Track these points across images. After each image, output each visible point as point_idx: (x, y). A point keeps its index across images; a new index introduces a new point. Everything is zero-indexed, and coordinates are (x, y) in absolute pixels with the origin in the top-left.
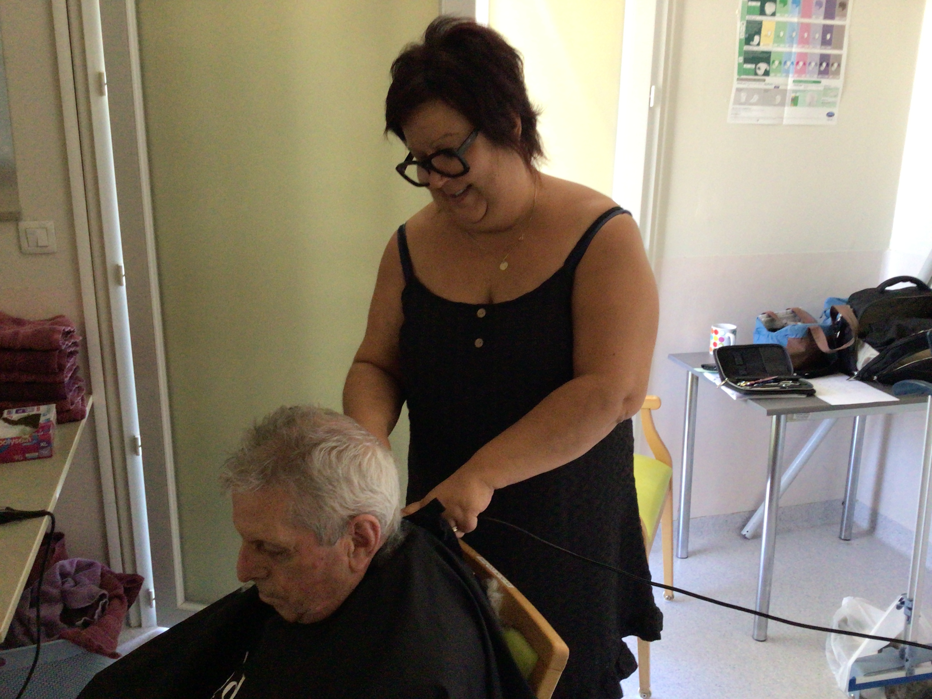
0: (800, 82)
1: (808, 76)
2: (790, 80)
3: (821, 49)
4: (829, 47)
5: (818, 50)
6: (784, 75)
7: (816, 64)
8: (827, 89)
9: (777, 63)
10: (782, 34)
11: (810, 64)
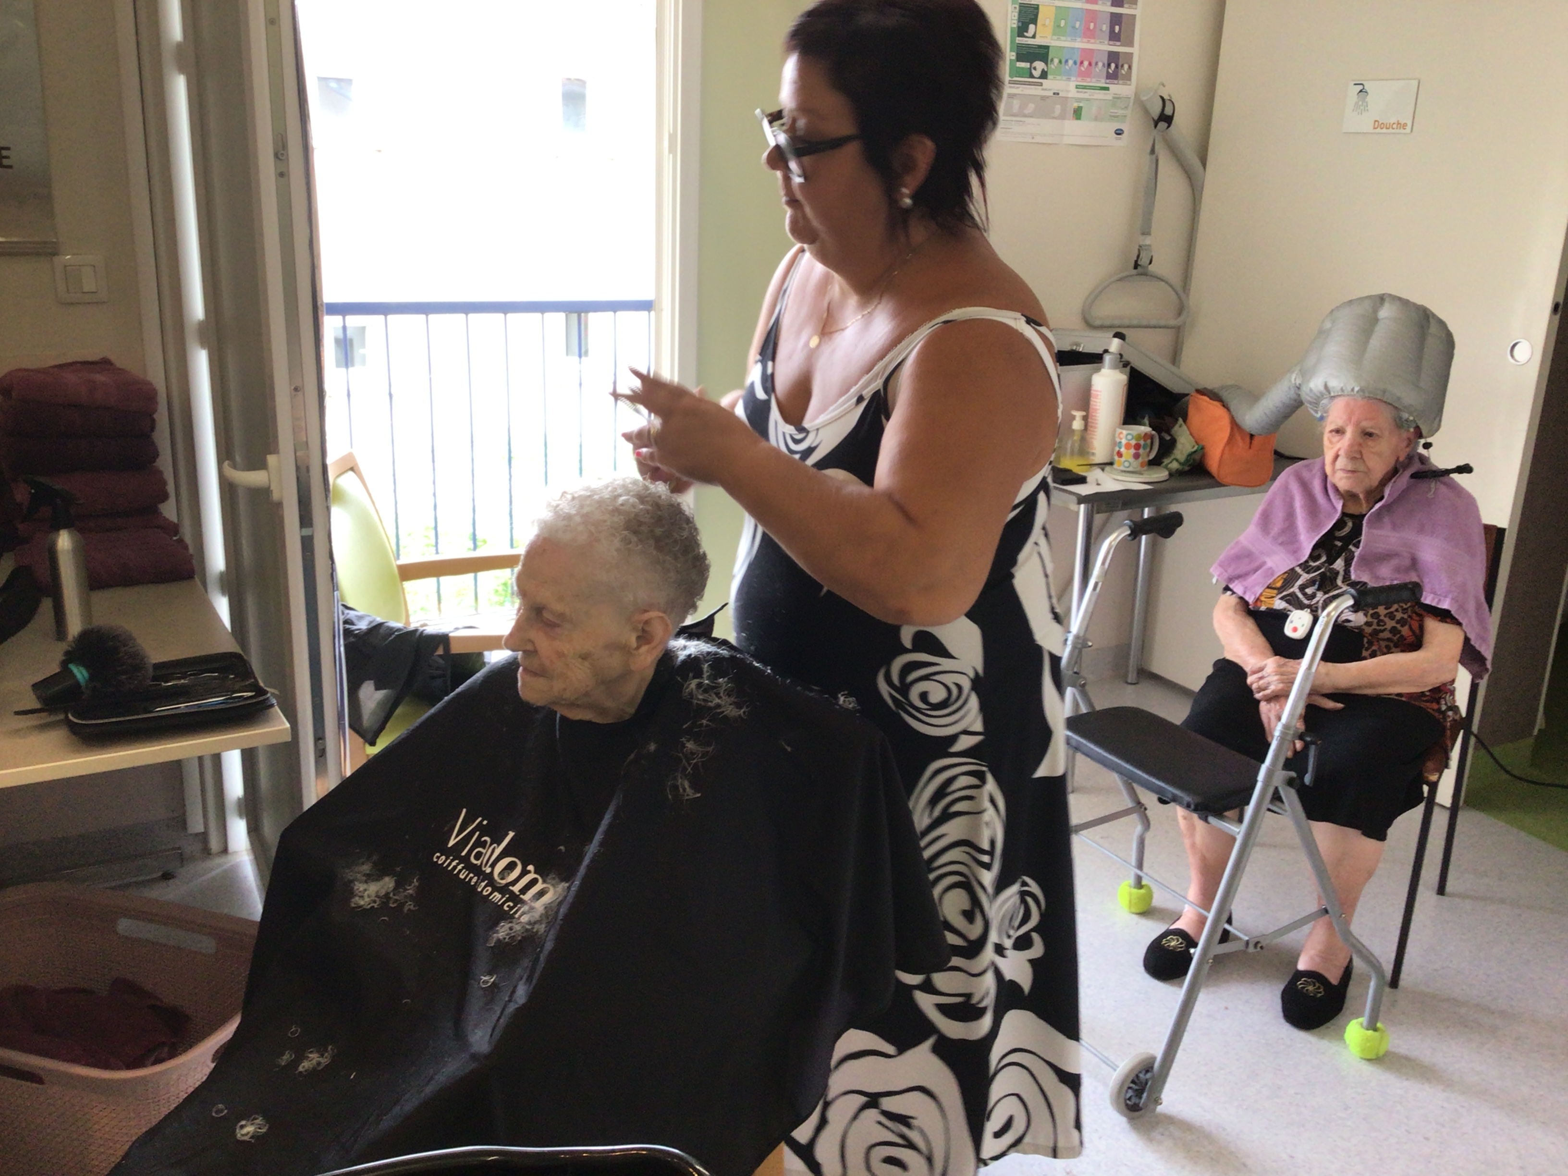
0: (1085, 87)
1: (1094, 80)
2: (1072, 85)
3: (1109, 45)
4: (1118, 43)
5: (1106, 47)
6: (1064, 78)
7: (1104, 65)
8: (1117, 98)
9: (1056, 61)
10: (1063, 23)
11: (1096, 64)
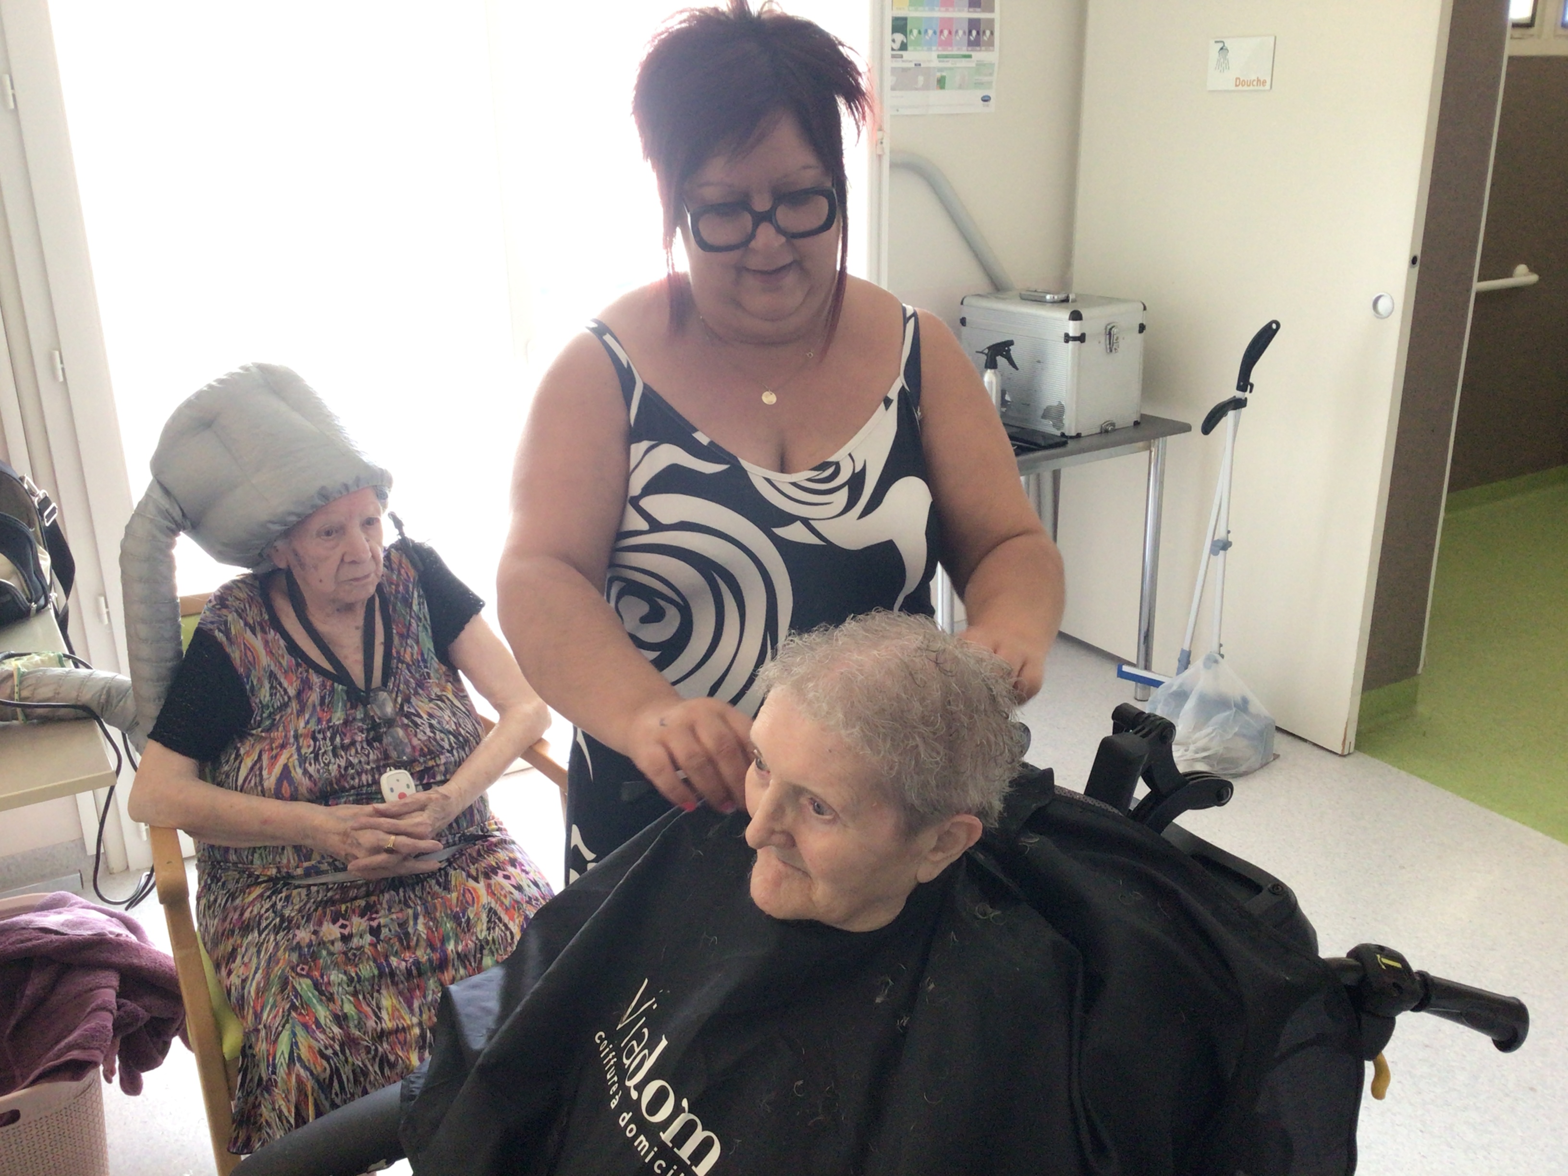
0: (946, 57)
1: (955, 48)
2: (934, 55)
3: (969, 12)
4: (979, 10)
5: (966, 14)
6: (925, 48)
7: (964, 33)
8: (980, 65)
9: (915, 32)
11: (957, 32)
